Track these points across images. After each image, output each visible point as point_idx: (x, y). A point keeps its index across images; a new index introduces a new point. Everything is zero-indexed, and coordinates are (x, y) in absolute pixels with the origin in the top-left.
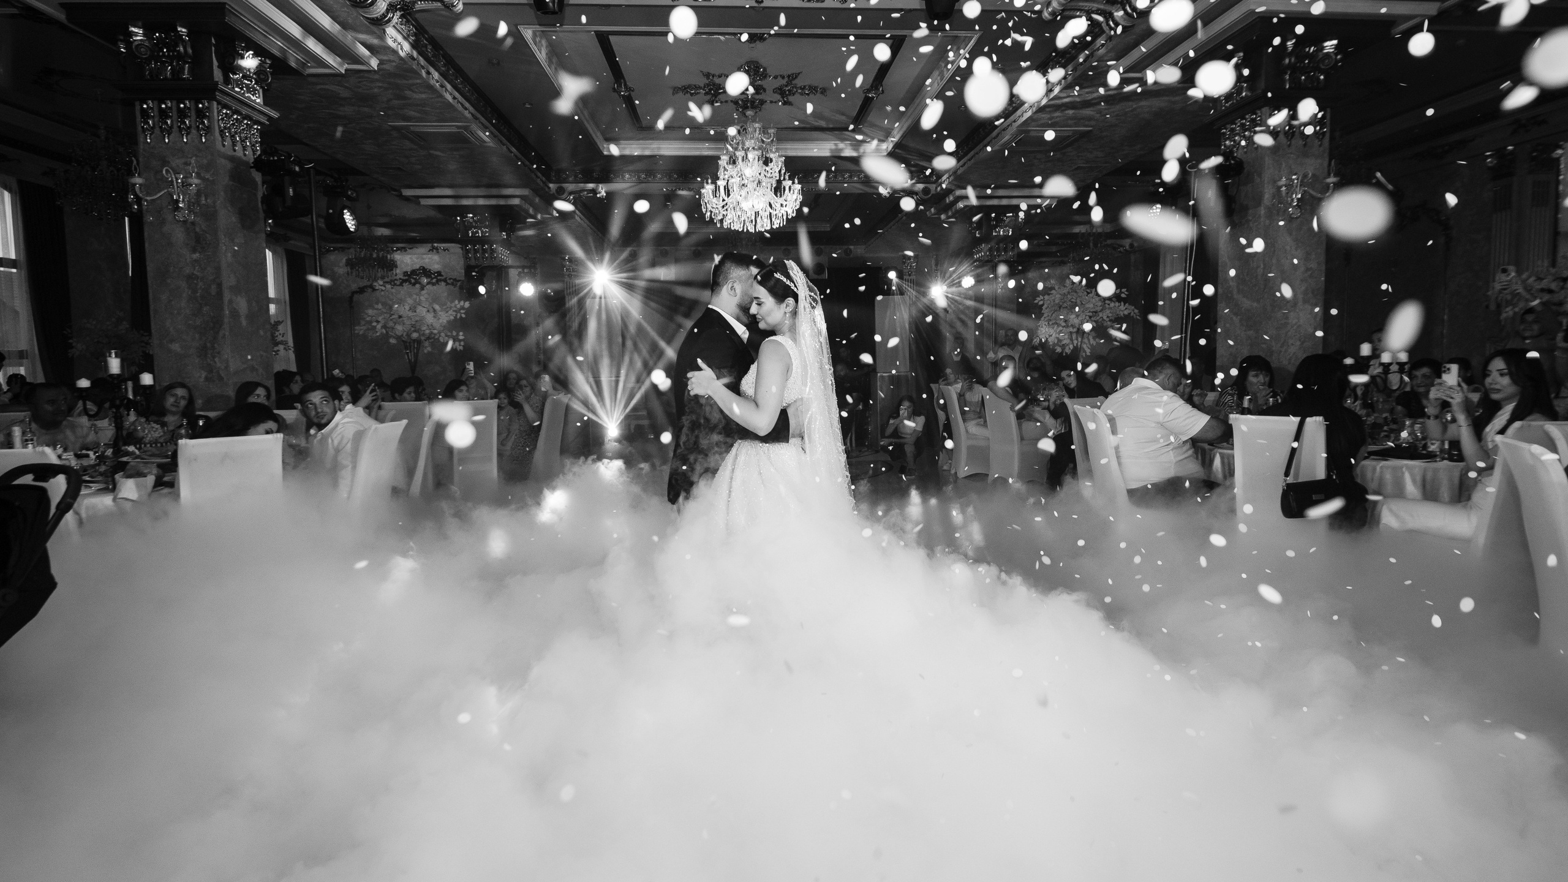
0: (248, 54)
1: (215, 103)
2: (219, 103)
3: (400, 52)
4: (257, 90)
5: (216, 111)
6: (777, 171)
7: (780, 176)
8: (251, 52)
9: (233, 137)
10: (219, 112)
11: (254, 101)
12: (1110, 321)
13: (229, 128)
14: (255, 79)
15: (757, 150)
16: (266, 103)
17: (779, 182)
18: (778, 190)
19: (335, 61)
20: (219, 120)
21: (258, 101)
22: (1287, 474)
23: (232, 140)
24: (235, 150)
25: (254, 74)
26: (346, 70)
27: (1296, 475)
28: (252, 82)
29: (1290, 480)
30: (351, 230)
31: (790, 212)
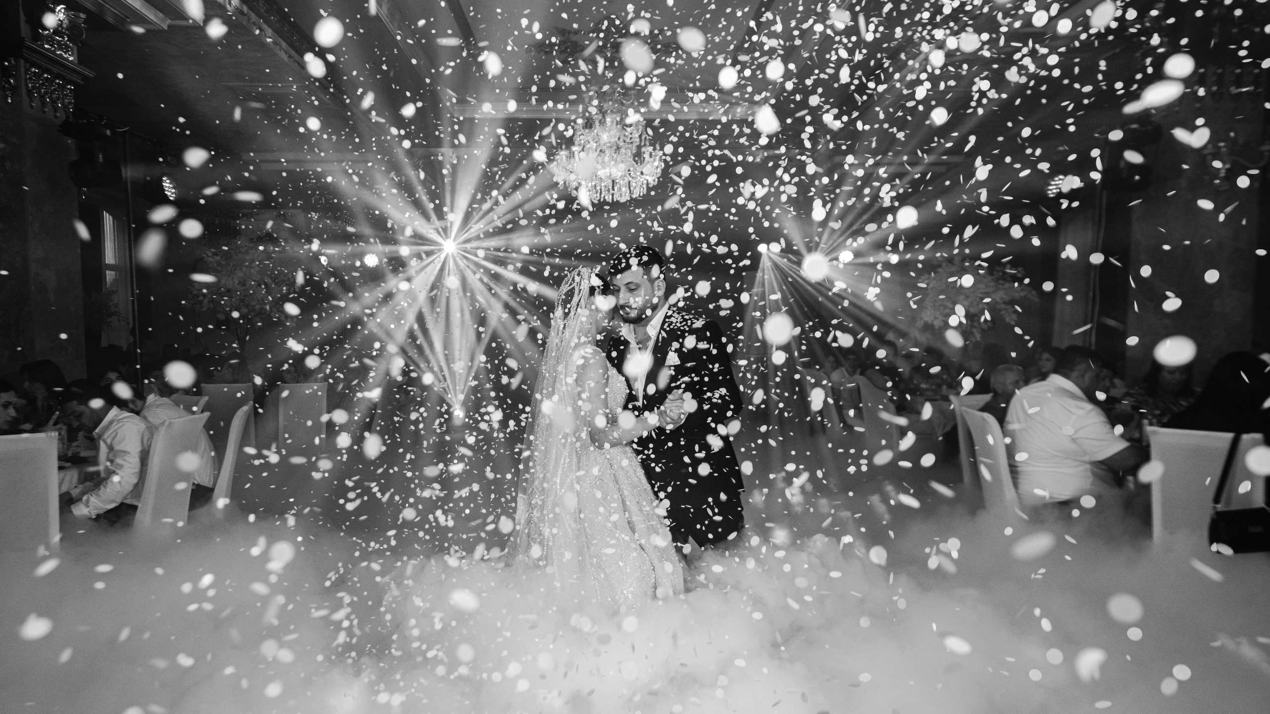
0: (58, 8)
1: (22, 62)
2: (26, 61)
3: (228, 7)
4: (70, 47)
5: (23, 69)
6: (637, 135)
7: (641, 140)
8: (62, 6)
9: (42, 97)
10: (27, 70)
11: (67, 59)
12: (1004, 303)
13: (39, 89)
14: (68, 36)
15: (615, 113)
16: (81, 60)
17: (639, 147)
18: (638, 156)
19: (156, 16)
20: (26, 79)
21: (71, 59)
22: (1217, 500)
23: (41, 101)
24: (44, 112)
25: (67, 29)
26: (169, 26)
27: (1228, 504)
28: (63, 38)
29: (1220, 507)
30: (171, 198)
31: (650, 179)
